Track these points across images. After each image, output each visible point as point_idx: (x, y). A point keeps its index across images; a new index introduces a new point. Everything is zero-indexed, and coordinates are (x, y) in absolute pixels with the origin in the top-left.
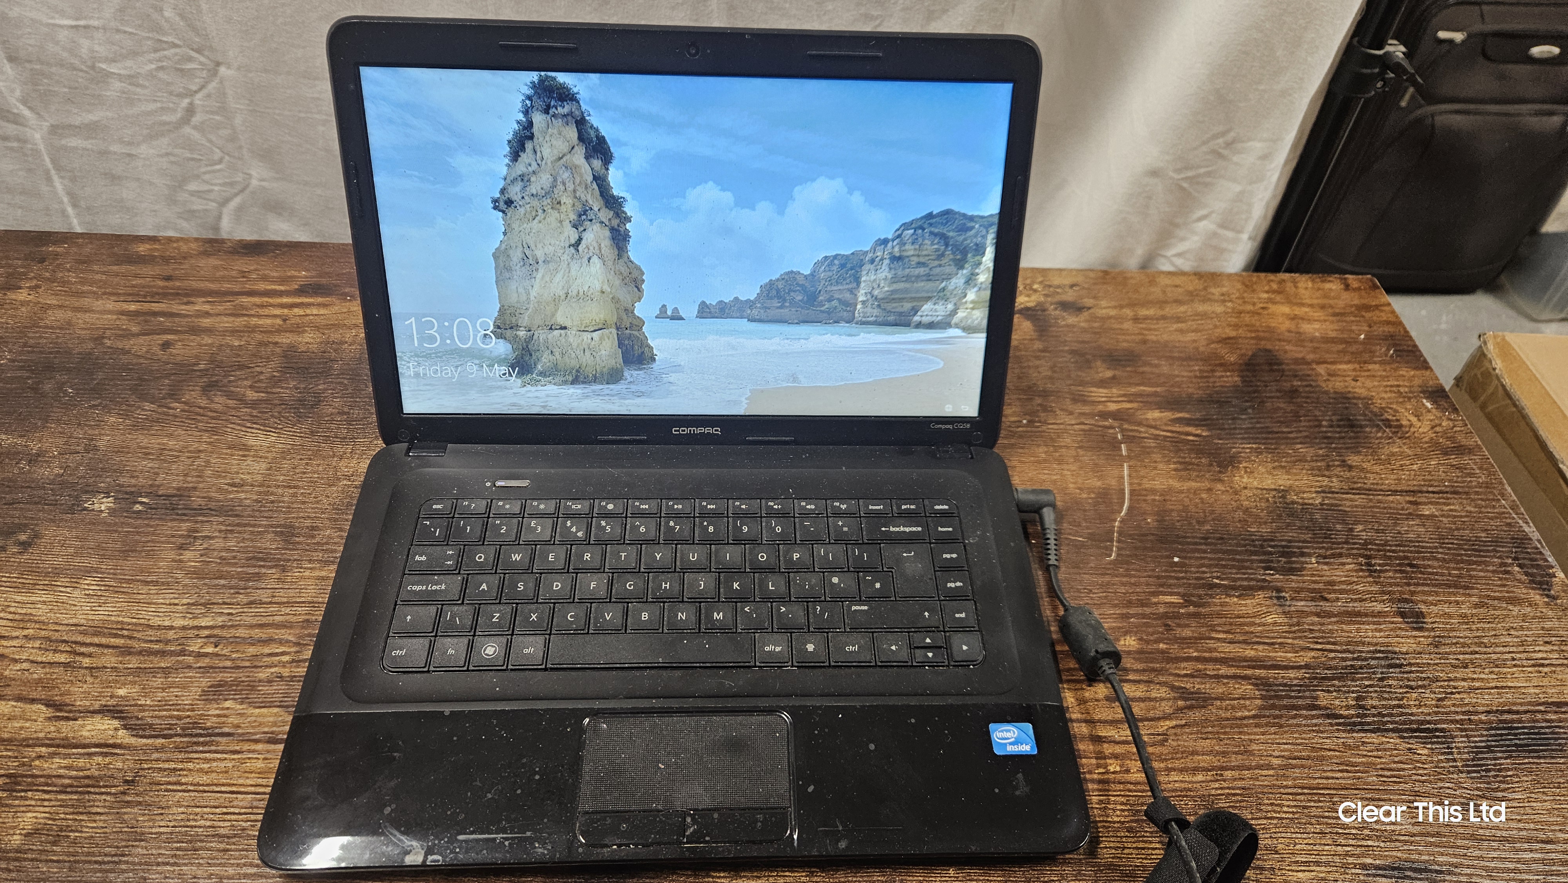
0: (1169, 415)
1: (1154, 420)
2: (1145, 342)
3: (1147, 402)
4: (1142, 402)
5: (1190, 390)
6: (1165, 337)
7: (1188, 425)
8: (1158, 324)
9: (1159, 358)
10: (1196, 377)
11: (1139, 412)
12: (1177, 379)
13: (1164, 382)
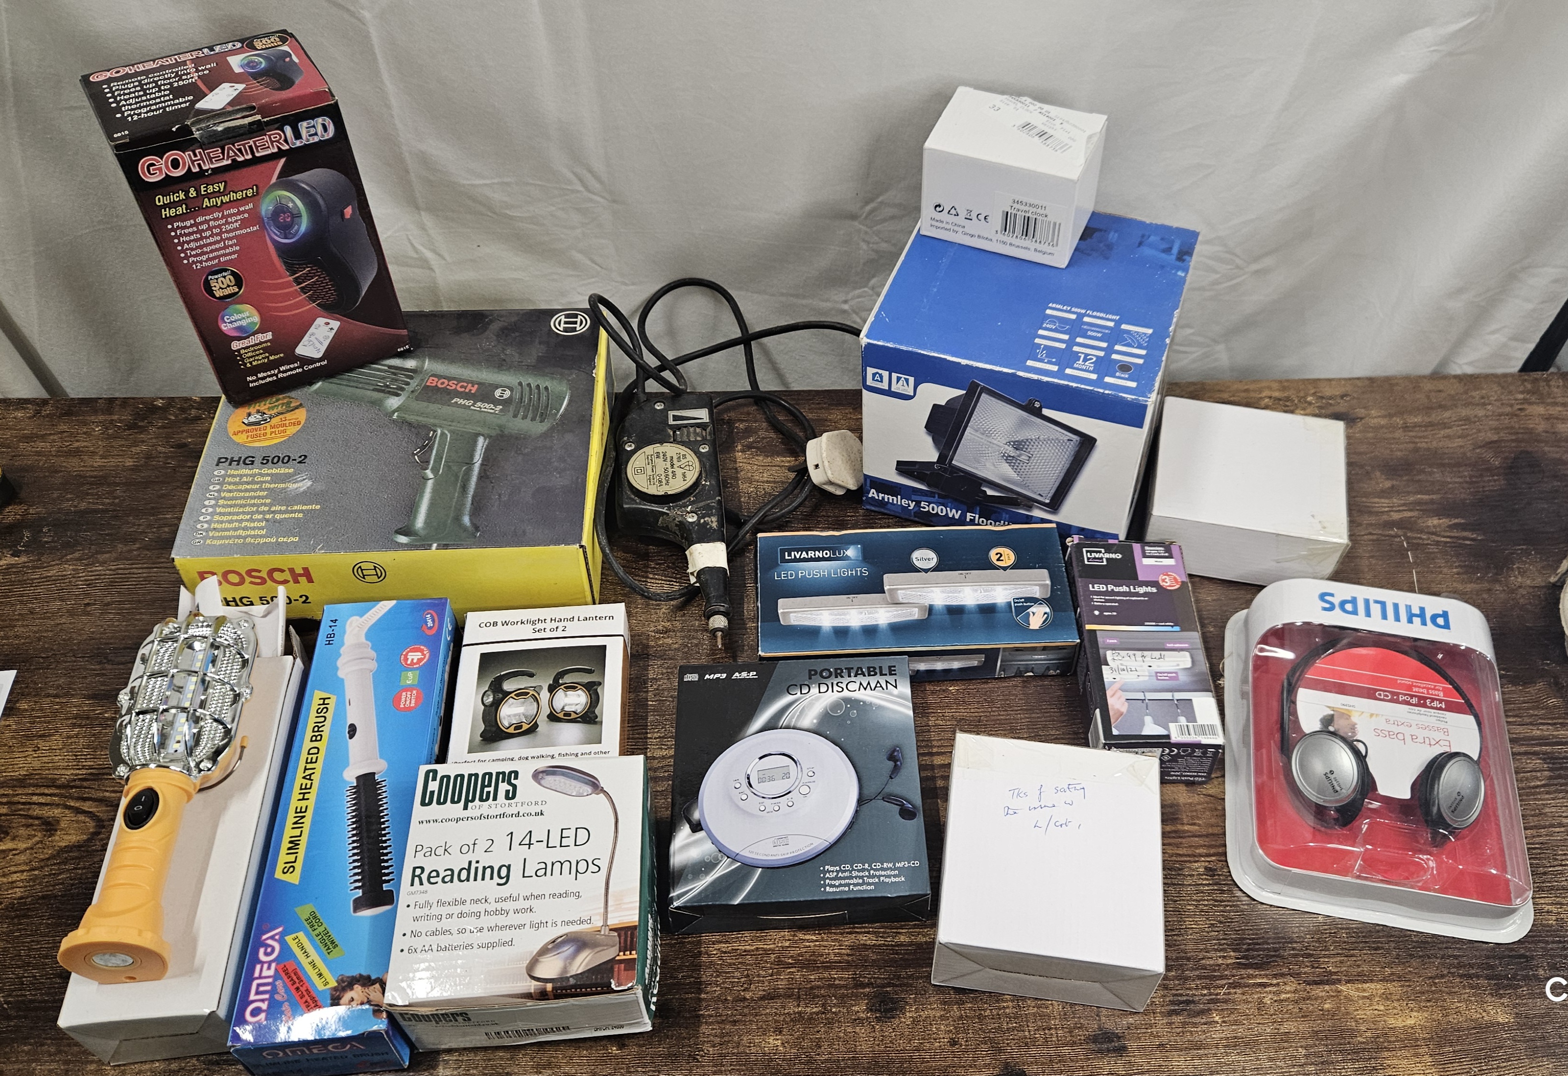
0: (1445, 522)
1: (1434, 526)
2: (1416, 450)
3: (1426, 510)
4: (1421, 510)
5: (1463, 496)
6: (1434, 444)
7: (1464, 530)
8: (1426, 431)
9: (1431, 466)
10: (1467, 482)
11: (1420, 521)
12: (1451, 486)
13: (1439, 489)
